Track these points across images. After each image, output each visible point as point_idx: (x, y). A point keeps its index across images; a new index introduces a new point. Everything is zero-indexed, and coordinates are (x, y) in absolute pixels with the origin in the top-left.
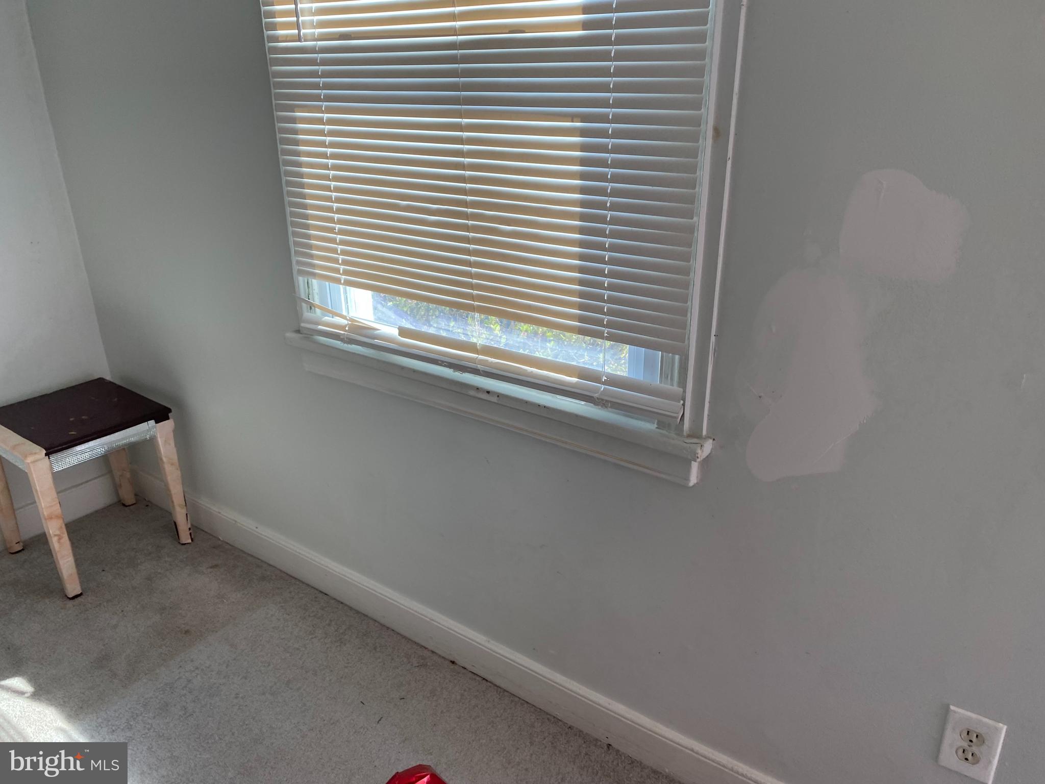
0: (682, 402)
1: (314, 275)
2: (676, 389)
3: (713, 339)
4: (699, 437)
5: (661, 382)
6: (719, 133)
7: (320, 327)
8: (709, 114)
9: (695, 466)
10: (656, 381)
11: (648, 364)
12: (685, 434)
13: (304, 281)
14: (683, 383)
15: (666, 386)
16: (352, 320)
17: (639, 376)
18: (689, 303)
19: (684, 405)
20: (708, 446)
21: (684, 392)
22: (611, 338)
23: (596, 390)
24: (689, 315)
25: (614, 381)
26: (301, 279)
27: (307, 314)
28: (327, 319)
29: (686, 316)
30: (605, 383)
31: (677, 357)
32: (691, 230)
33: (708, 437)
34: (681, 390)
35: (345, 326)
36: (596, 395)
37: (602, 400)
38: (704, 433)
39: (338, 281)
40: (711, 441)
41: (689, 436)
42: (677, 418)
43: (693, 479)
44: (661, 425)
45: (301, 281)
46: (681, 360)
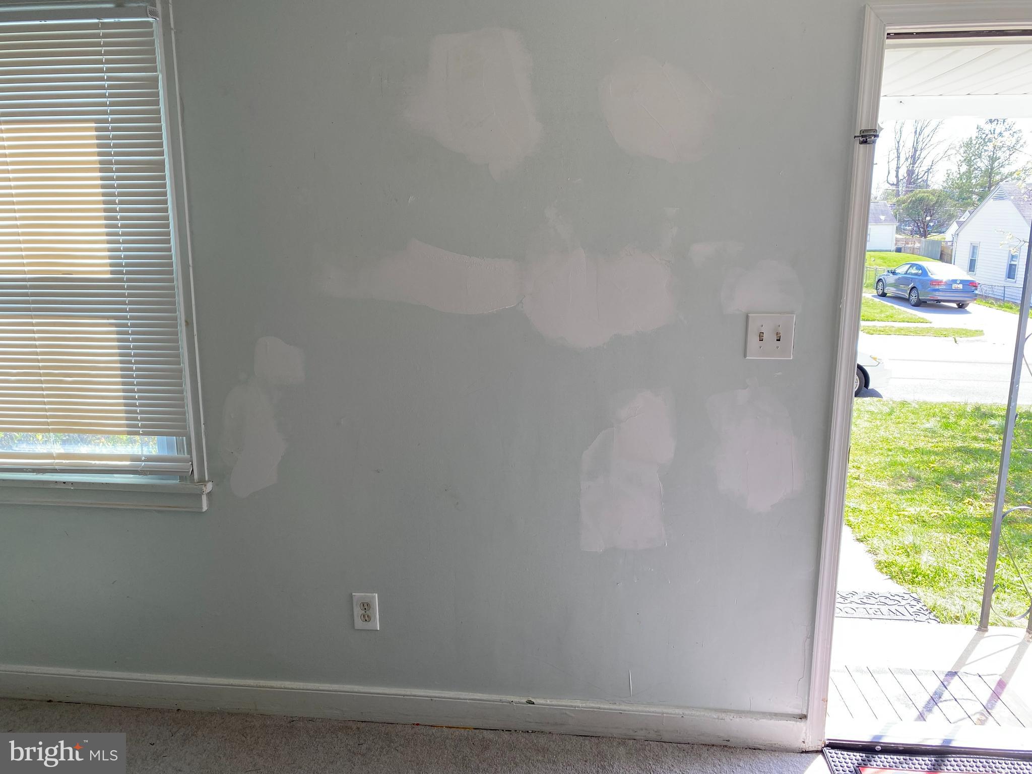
0: (190, 463)
2: (186, 456)
3: (203, 426)
4: (205, 481)
5: (177, 454)
6: (188, 323)
8: (181, 315)
9: (204, 498)
10: (175, 454)
11: (170, 446)
12: (195, 481)
14: (190, 452)
15: (181, 456)
17: (165, 453)
18: (186, 408)
19: (192, 464)
20: (209, 487)
21: (191, 457)
22: (145, 434)
23: (139, 466)
24: (187, 414)
25: (149, 459)
29: (185, 415)
30: (143, 461)
31: (184, 438)
32: (181, 371)
33: (209, 481)
34: (189, 456)
36: (139, 469)
37: (144, 471)
38: (207, 479)
40: (211, 483)
41: (198, 482)
42: (189, 472)
43: (205, 508)
44: (182, 479)
46: (186, 439)
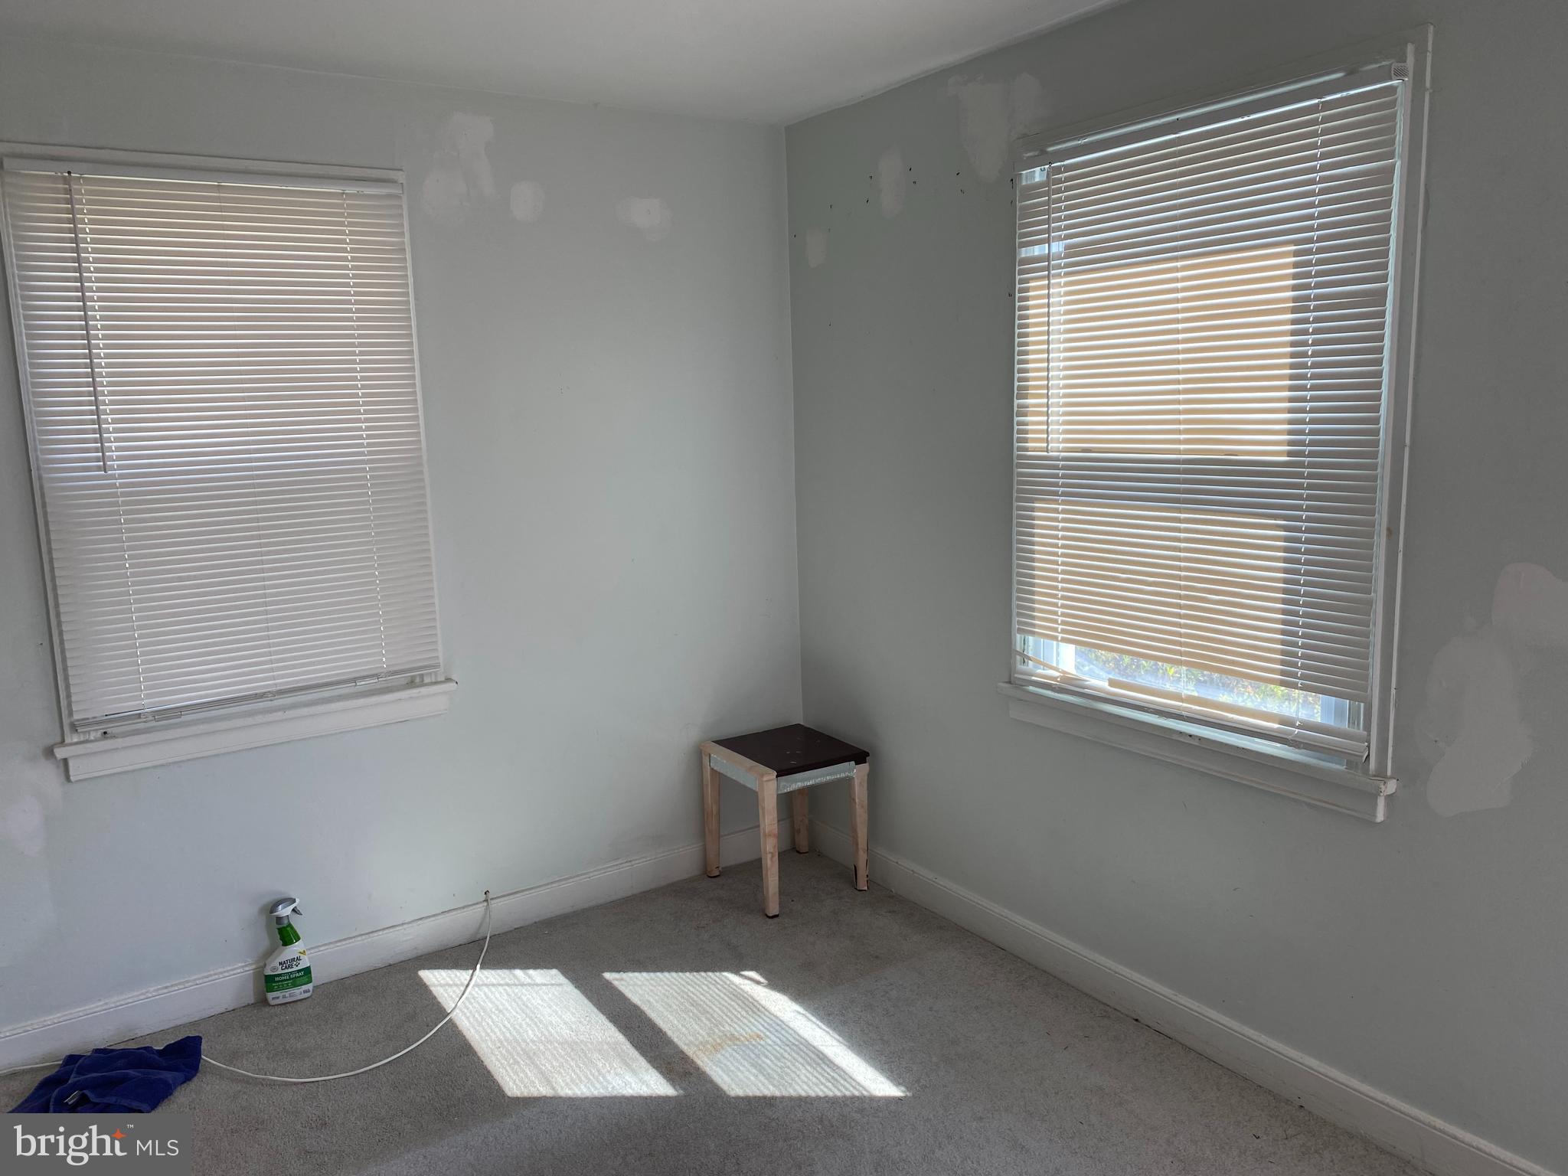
0: (1366, 744)
1: (1033, 633)
2: (1361, 731)
3: (1393, 691)
4: (1385, 777)
5: (1349, 726)
6: (1392, 532)
7: (1033, 678)
8: (1382, 519)
9: (1381, 803)
10: (1345, 726)
11: (1339, 713)
12: (1370, 773)
13: (1021, 637)
14: (1368, 727)
15: (1353, 730)
16: (1064, 672)
17: (1331, 722)
18: (1370, 660)
19: (1369, 747)
20: (1391, 787)
21: (1369, 735)
22: (1304, 688)
23: (1291, 733)
24: (1371, 670)
25: (1306, 726)
26: (1018, 636)
27: (1020, 667)
28: (1039, 671)
29: (1368, 671)
30: (1298, 728)
31: (1362, 704)
32: (1370, 603)
33: (1391, 778)
34: (1366, 733)
35: (1058, 677)
36: (1290, 737)
37: (1296, 741)
38: (1389, 773)
39: (1055, 638)
40: (1395, 781)
41: (1375, 776)
42: (1362, 757)
43: (1380, 817)
44: (1351, 765)
45: (1019, 637)
46: (1365, 707)
